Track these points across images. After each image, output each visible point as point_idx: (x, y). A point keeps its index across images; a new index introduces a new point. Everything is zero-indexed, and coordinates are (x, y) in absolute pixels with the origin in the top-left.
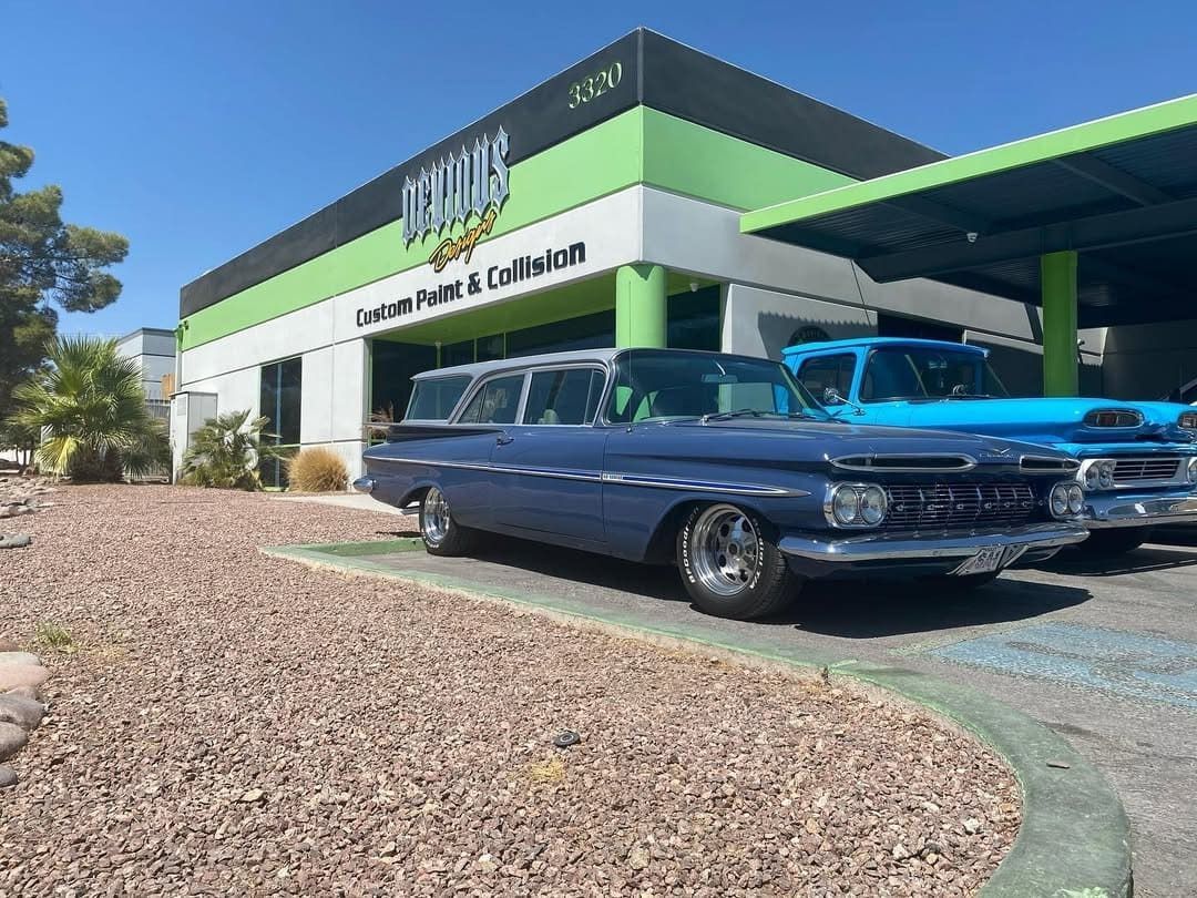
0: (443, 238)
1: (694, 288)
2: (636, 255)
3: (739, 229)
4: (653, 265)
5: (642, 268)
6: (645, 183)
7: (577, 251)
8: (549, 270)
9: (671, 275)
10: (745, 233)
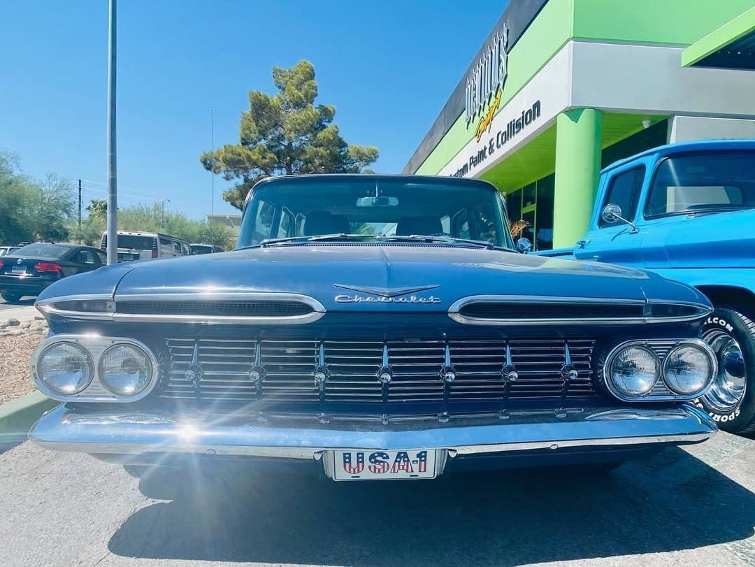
0: (481, 117)
1: (646, 125)
2: (567, 103)
3: (681, 64)
4: (582, 109)
5: (573, 113)
6: (574, 38)
7: (536, 109)
8: (523, 127)
9: (602, 115)
10: (686, 66)
